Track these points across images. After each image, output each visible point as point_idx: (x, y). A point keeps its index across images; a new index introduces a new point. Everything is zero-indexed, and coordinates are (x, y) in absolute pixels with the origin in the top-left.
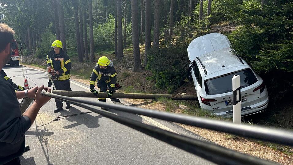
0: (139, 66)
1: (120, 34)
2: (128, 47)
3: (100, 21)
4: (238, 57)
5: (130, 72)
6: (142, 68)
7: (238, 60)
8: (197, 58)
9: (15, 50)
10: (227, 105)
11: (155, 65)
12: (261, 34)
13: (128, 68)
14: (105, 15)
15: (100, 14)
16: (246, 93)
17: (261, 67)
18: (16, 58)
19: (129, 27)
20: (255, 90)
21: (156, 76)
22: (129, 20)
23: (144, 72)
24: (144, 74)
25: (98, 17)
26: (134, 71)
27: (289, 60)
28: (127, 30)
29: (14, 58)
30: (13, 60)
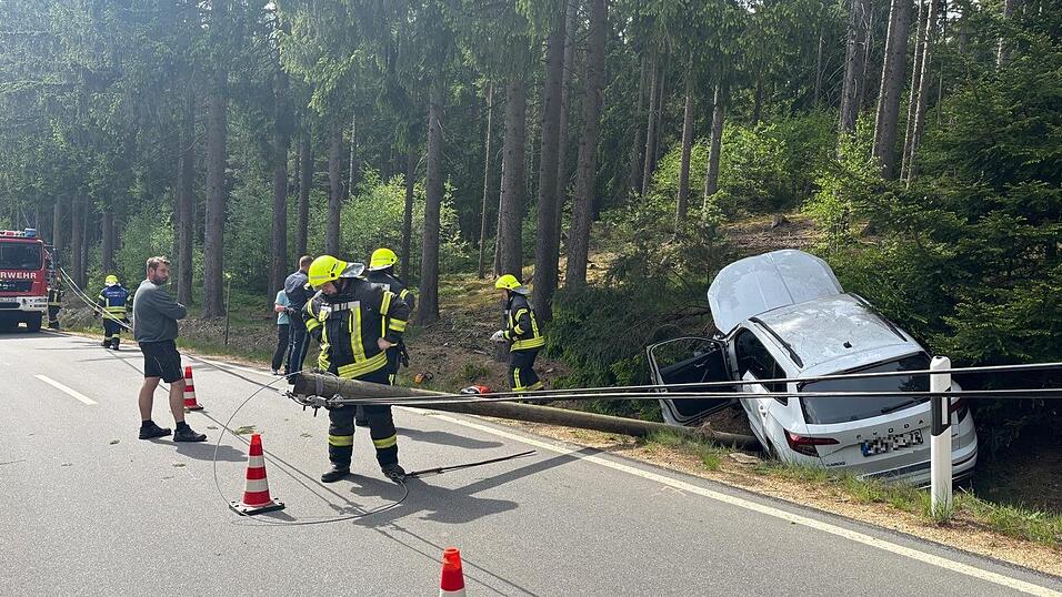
4: (884, 320)
7: (886, 331)
8: (754, 320)
9: (33, 275)
10: (866, 455)
11: (586, 339)
12: (949, 260)
13: (472, 348)
16: (921, 422)
17: (957, 349)
18: (33, 303)
21: (588, 377)
27: (1034, 333)
29: (29, 303)
30: (22, 307)
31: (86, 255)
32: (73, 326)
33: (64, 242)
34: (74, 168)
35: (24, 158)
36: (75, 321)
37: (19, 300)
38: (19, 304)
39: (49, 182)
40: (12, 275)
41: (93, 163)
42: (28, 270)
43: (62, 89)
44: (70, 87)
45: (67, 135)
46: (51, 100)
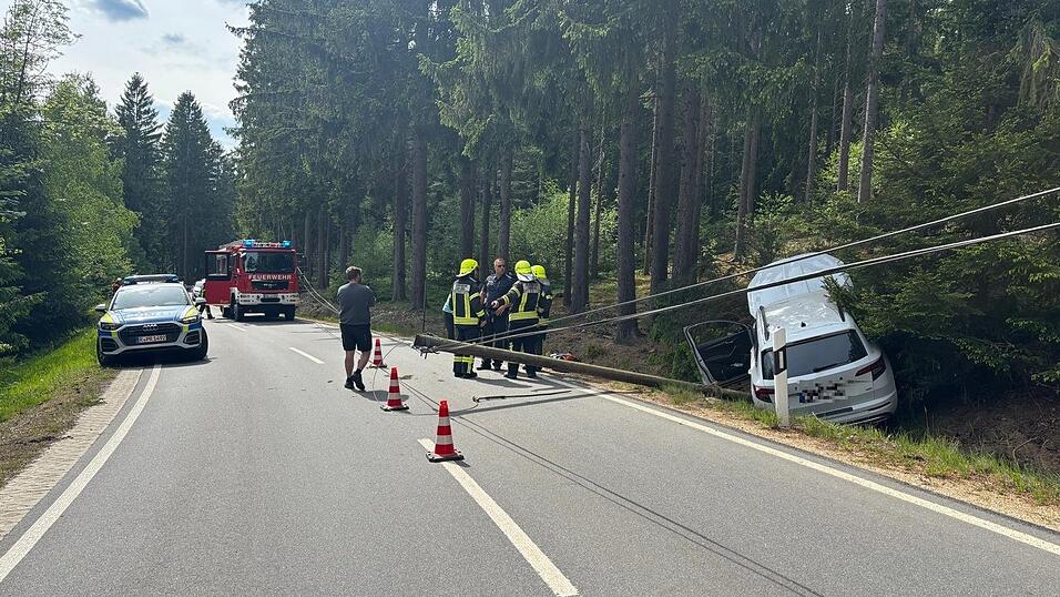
0: (633, 329)
1: (582, 242)
2: (601, 279)
3: (520, 197)
4: (839, 307)
5: (608, 344)
6: (640, 334)
8: (761, 307)
9: (289, 277)
13: (602, 334)
14: (534, 179)
15: (520, 177)
16: (841, 379)
18: (289, 298)
19: (610, 218)
20: (861, 372)
21: (672, 355)
22: (608, 199)
23: (644, 346)
24: (645, 351)
25: (515, 183)
26: (618, 342)
28: (602, 229)
29: (286, 298)
30: (281, 302)
31: (329, 258)
32: (318, 316)
33: (313, 247)
34: (318, 189)
35: (283, 183)
36: (319, 313)
37: (280, 296)
38: (279, 300)
39: (300, 201)
40: (274, 277)
41: (332, 186)
42: (286, 274)
43: (309, 133)
44: (315, 131)
45: (312, 165)
46: (301, 142)
